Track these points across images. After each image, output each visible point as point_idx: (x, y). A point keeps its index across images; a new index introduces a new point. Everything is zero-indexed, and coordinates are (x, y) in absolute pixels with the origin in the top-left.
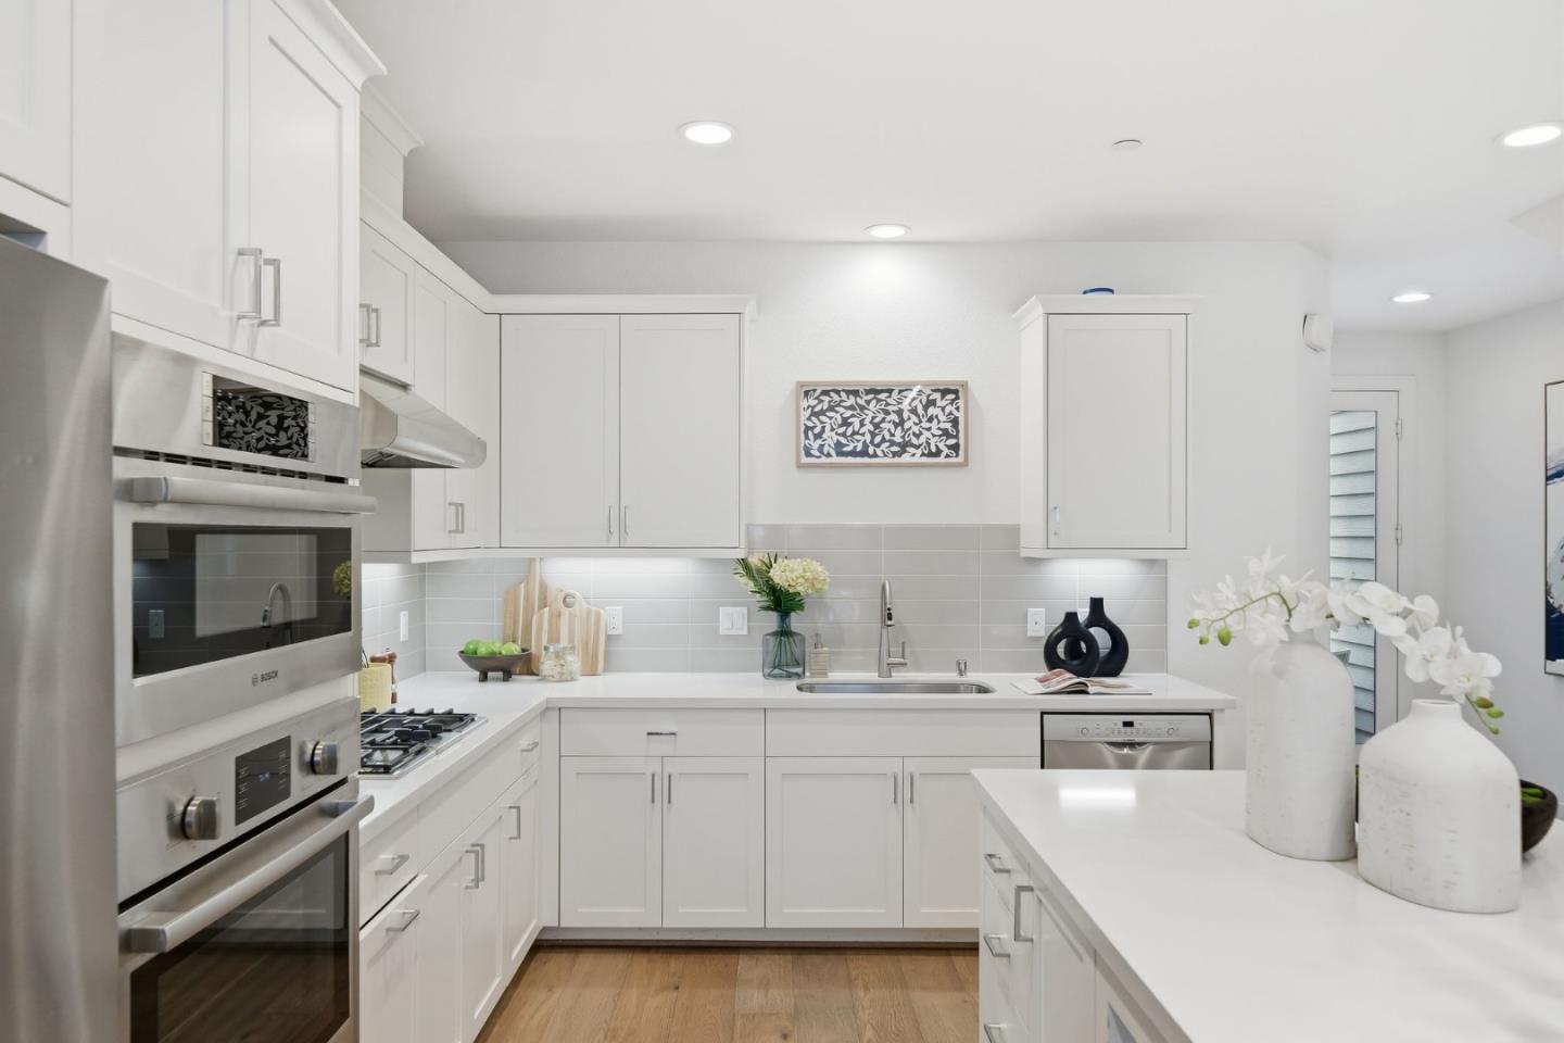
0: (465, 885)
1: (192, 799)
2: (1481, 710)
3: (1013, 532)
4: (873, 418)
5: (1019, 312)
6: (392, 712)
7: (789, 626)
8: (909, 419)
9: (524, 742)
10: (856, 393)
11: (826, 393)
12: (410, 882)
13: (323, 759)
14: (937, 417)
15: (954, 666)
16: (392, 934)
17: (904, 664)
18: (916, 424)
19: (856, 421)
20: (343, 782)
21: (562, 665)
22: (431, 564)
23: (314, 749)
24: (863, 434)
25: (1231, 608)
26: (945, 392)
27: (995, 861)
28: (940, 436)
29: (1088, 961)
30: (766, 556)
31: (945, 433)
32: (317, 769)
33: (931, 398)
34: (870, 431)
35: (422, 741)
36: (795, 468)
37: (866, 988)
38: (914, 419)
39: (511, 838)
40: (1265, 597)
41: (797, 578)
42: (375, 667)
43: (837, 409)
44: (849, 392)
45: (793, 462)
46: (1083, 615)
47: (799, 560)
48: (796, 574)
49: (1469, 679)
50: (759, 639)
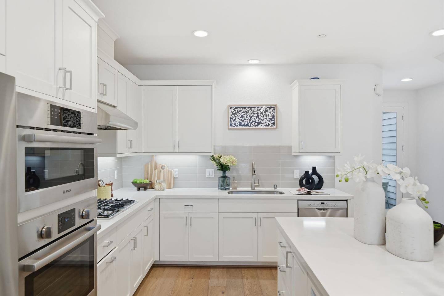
0: (131, 249)
1: (44, 227)
2: (423, 201)
3: (290, 148)
4: (250, 115)
5: (292, 84)
6: (111, 200)
7: (226, 175)
8: (260, 115)
9: (149, 208)
10: (245, 108)
11: (236, 108)
12: (114, 249)
13: (85, 214)
14: (268, 115)
15: (273, 186)
16: (108, 264)
17: (259, 186)
18: (262, 117)
19: (245, 116)
20: (92, 221)
21: (161, 186)
22: (124, 157)
23: (83, 212)
24: (247, 120)
25: (349, 171)
26: (270, 108)
27: (281, 244)
28: (269, 120)
29: (306, 274)
30: (219, 155)
31: (271, 119)
32: (84, 217)
33: (267, 109)
34: (249, 119)
35: (118, 208)
36: (228, 130)
37: (247, 279)
38: (262, 115)
39: (145, 235)
40: (359, 168)
41: (228, 161)
42: (107, 187)
43: (240, 113)
44: (243, 108)
45: (227, 128)
46: (310, 172)
47: (229, 156)
48: (227, 160)
49: (419, 192)
50: (217, 179)
